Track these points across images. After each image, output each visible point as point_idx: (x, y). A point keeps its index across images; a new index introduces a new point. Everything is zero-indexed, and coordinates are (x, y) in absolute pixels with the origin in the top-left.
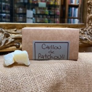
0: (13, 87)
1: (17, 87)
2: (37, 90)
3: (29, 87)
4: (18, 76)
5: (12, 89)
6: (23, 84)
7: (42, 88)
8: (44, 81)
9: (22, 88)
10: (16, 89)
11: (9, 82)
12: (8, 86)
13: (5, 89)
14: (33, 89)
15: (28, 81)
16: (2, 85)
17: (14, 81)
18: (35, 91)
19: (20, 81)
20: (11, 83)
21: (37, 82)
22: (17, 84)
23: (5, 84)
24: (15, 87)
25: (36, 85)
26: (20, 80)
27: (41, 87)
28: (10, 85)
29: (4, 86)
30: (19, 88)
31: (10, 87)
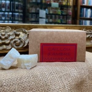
0: (43, 84)
1: (46, 84)
2: (64, 87)
3: (57, 84)
4: (47, 74)
5: (42, 86)
6: (51, 81)
7: (69, 85)
8: (70, 79)
9: (50, 85)
10: (46, 86)
11: (39, 79)
12: (38, 83)
13: (36, 86)
14: (60, 86)
15: (56, 79)
16: (33, 82)
17: (44, 79)
18: (62, 88)
19: (48, 79)
20: (40, 80)
21: (64, 80)
22: (46, 82)
23: (35, 81)
24: (45, 84)
25: (63, 82)
26: (49, 77)
27: (67, 84)
28: (40, 82)
29: (35, 83)
30: (48, 85)
31: (40, 84)
